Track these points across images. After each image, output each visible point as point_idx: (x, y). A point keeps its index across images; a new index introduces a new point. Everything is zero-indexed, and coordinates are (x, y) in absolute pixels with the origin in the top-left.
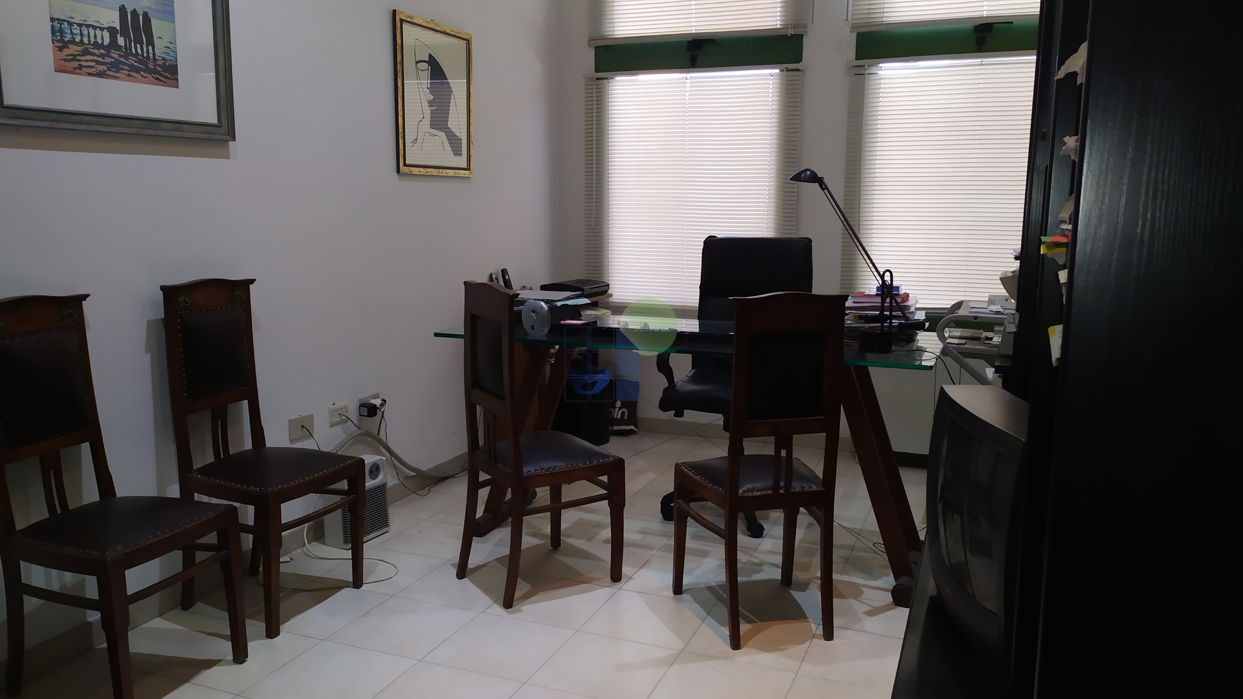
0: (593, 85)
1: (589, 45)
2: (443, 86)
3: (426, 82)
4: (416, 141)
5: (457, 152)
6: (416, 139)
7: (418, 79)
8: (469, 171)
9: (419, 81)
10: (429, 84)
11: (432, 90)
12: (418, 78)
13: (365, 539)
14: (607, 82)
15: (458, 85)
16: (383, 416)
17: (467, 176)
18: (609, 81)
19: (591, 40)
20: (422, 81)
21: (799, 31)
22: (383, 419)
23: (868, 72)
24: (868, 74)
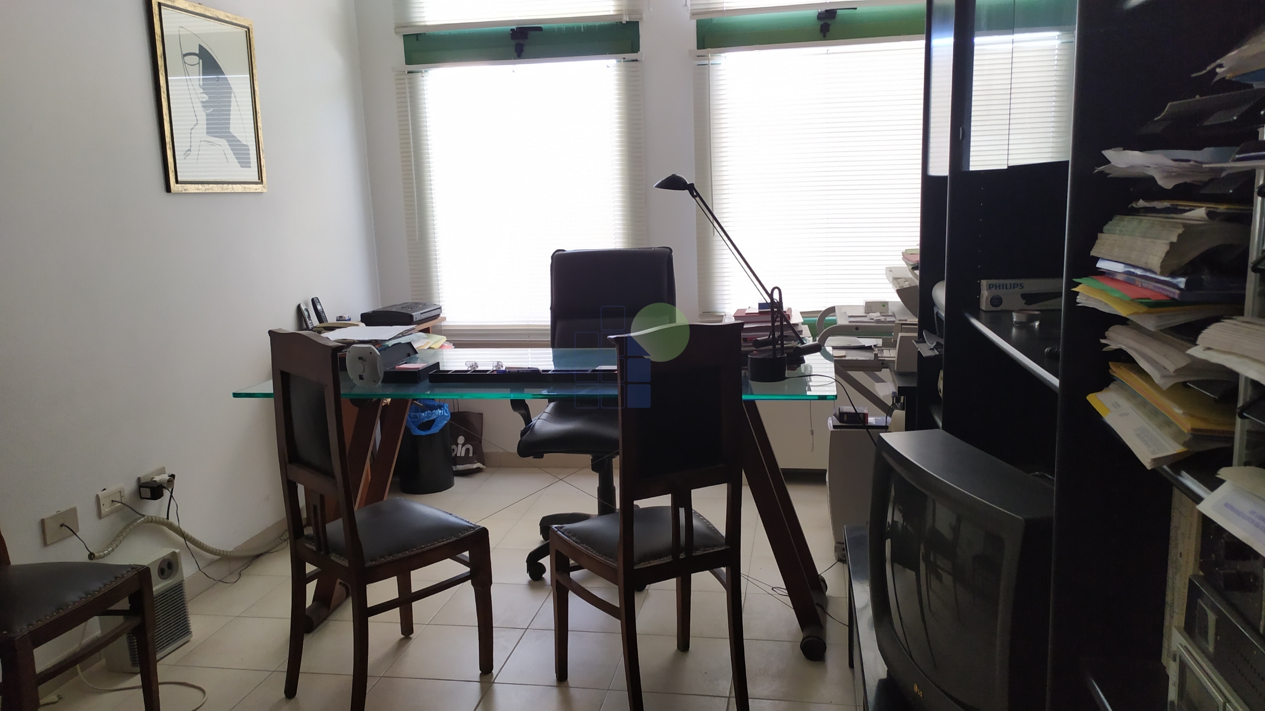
0: (404, 79)
1: (396, 33)
2: (219, 82)
3: (196, 78)
4: (189, 152)
5: (245, 164)
6: (190, 150)
7: (187, 75)
8: (261, 185)
9: (188, 77)
10: (201, 80)
11: (205, 89)
12: (187, 73)
13: (158, 656)
14: (421, 75)
15: (239, 82)
16: (171, 496)
17: (260, 191)
18: (423, 75)
19: (399, 27)
20: (191, 77)
21: (634, 18)
22: (172, 499)
23: (711, 62)
24: (711, 64)
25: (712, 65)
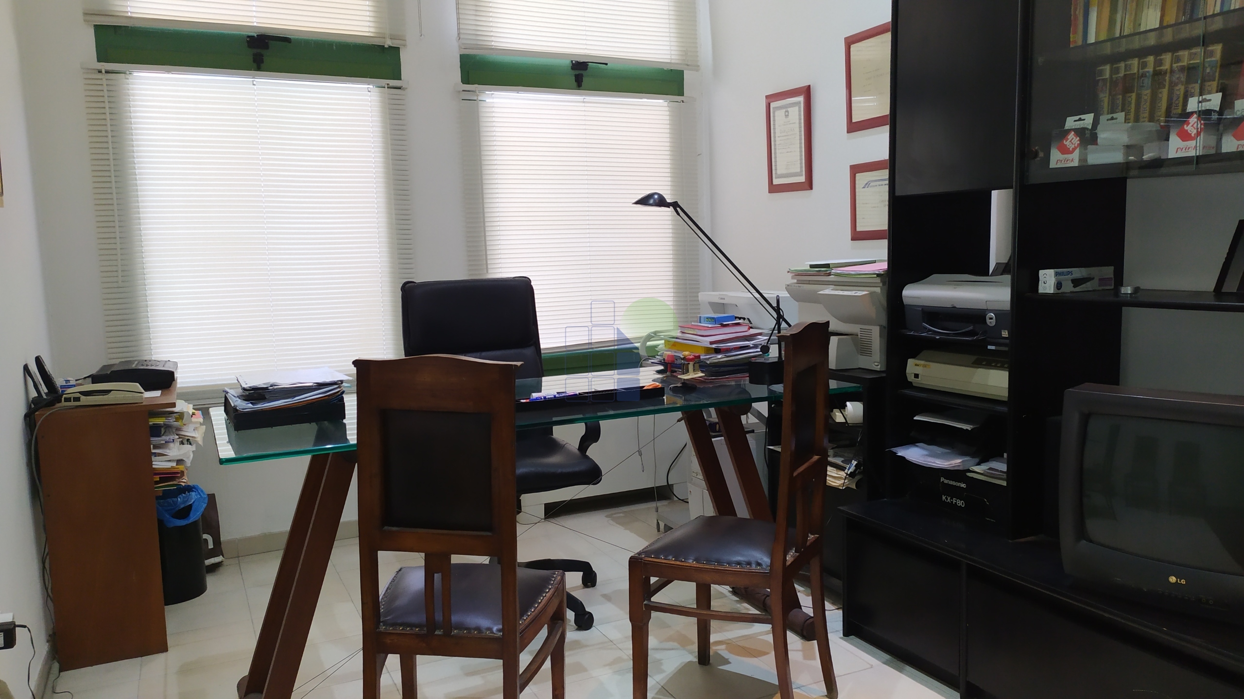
0: (101, 79)
1: (85, 21)
18: (127, 77)
19: (88, 14)
21: (395, 43)
23: (480, 98)
24: (480, 100)
25: (480, 102)
